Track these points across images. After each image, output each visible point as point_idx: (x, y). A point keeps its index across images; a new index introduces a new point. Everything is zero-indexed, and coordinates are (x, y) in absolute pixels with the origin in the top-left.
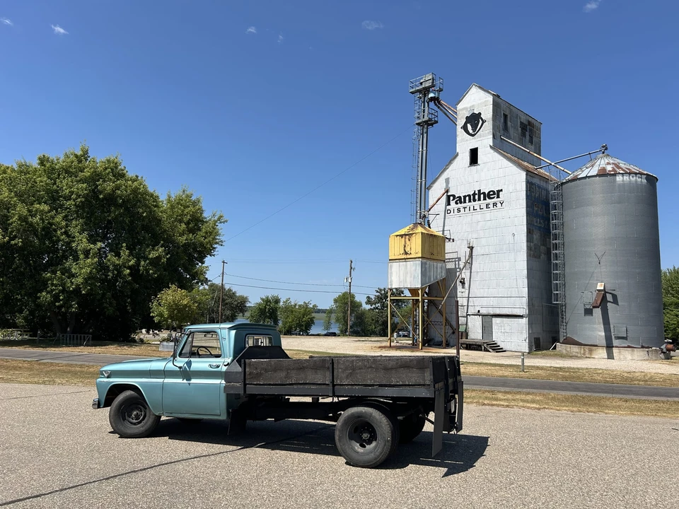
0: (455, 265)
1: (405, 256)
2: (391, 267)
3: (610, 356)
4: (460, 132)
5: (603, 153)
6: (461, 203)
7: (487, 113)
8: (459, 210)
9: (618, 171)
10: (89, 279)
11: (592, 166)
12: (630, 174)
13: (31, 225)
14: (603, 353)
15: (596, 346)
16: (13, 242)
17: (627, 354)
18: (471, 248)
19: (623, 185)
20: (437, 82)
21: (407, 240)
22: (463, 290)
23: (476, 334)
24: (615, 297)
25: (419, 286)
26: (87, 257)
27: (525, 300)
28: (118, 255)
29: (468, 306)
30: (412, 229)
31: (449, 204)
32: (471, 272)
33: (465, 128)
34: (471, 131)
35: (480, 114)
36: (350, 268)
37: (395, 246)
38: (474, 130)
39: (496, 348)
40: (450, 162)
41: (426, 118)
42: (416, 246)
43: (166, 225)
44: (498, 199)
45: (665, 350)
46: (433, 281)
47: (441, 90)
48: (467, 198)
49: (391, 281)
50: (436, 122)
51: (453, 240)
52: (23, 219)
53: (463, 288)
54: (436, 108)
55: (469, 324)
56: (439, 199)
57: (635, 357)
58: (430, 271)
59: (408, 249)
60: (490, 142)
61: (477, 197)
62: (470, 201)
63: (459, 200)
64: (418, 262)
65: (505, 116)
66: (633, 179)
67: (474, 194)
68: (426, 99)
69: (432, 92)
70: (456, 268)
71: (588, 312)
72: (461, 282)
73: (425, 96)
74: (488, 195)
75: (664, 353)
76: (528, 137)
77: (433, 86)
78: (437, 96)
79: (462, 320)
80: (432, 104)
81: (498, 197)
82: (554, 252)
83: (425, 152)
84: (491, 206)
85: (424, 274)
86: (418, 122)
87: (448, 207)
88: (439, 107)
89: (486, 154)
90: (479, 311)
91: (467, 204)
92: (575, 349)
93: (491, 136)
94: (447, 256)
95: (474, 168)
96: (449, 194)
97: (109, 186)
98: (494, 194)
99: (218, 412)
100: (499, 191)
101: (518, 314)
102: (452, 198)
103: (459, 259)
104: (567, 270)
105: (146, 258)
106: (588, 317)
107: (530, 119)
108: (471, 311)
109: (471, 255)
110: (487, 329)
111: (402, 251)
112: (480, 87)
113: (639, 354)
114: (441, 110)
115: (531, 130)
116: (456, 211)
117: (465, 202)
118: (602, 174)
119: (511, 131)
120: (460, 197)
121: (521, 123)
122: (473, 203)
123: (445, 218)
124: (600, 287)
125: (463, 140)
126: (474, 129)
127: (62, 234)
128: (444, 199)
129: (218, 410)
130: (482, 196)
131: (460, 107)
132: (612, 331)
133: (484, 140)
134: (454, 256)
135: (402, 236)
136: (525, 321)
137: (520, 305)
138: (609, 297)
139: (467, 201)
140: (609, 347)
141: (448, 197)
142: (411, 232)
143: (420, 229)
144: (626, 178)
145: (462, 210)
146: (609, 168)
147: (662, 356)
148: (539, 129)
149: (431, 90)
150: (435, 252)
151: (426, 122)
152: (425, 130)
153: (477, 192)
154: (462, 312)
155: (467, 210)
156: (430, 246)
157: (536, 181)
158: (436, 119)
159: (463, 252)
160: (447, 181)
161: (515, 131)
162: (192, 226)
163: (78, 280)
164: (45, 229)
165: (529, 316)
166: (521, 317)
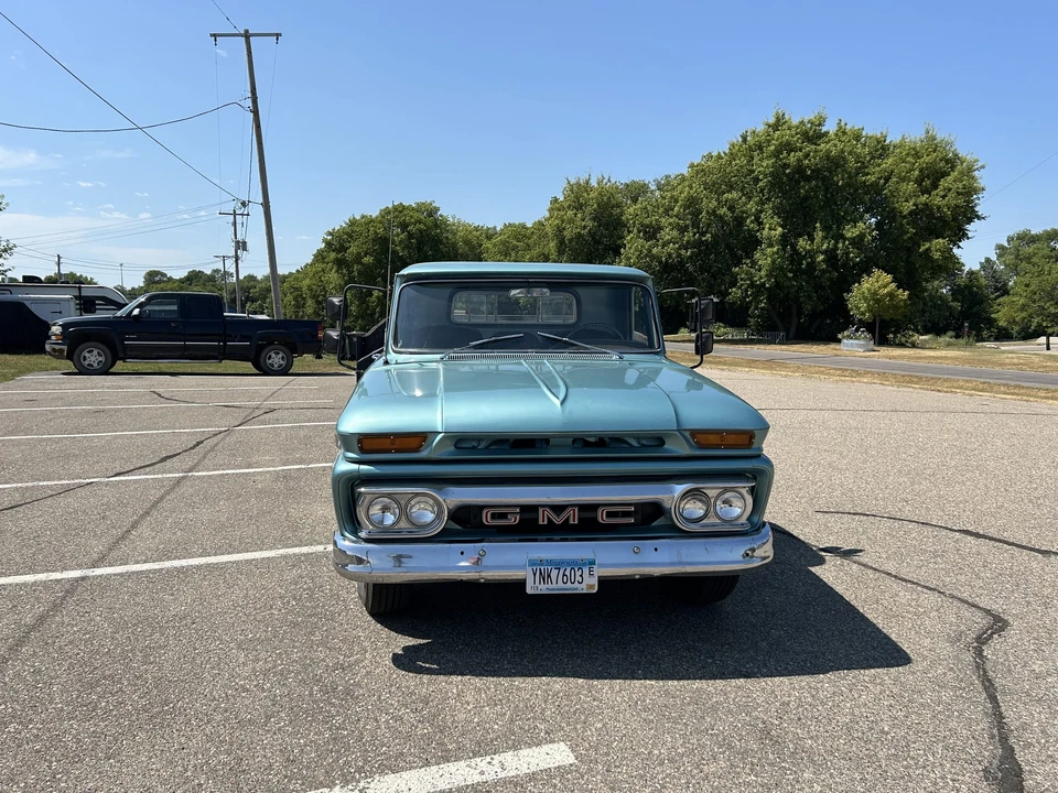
10: (775, 270)
13: (721, 218)
16: (704, 239)
26: (771, 245)
28: (812, 239)
43: (887, 188)
52: (713, 213)
105: (845, 239)
127: (752, 222)
162: (927, 182)
163: (763, 273)
164: (735, 219)
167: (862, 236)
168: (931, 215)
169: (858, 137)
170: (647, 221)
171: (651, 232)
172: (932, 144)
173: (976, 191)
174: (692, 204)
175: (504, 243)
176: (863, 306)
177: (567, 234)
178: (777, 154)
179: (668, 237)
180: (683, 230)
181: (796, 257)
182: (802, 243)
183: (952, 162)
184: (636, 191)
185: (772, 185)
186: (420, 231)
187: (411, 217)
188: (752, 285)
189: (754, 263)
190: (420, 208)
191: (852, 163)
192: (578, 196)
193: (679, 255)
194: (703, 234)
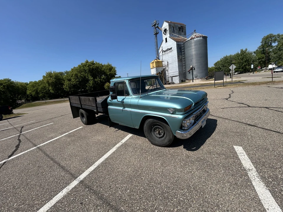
0: (165, 67)
2: (151, 70)
3: (193, 82)
4: (163, 34)
5: (194, 32)
7: (168, 29)
11: (191, 37)
13: (82, 77)
15: (191, 80)
17: (197, 80)
18: (168, 62)
19: (196, 40)
20: (157, 22)
21: (153, 64)
23: (170, 81)
24: (194, 68)
25: (156, 73)
26: (91, 80)
27: (178, 72)
28: (97, 79)
29: (168, 75)
32: (168, 68)
33: (164, 33)
34: (165, 34)
35: (166, 29)
37: (151, 66)
39: (173, 83)
40: (162, 43)
43: (105, 71)
46: (160, 71)
47: (158, 24)
49: (152, 73)
50: (159, 33)
51: (164, 62)
52: (80, 76)
53: (167, 72)
54: (158, 29)
55: (169, 79)
56: (160, 52)
63: (165, 52)
64: (155, 68)
65: (173, 27)
66: (198, 38)
71: (190, 73)
72: (166, 70)
73: (155, 27)
74: (170, 49)
76: (181, 31)
77: (156, 24)
78: (158, 26)
79: (167, 79)
80: (157, 28)
81: (172, 49)
84: (170, 52)
85: (157, 71)
86: (154, 34)
89: (169, 39)
90: (170, 76)
91: (166, 52)
92: (188, 81)
94: (163, 65)
95: (166, 43)
96: (163, 50)
97: (91, 67)
107: (182, 25)
109: (168, 64)
110: (172, 80)
111: (153, 66)
112: (166, 22)
113: (200, 80)
116: (164, 54)
119: (175, 31)
121: (179, 27)
123: (162, 56)
124: (191, 67)
125: (164, 36)
126: (166, 33)
127: (87, 77)
128: (162, 52)
131: (162, 28)
132: (194, 76)
133: (168, 35)
134: (165, 65)
136: (178, 77)
137: (177, 73)
140: (193, 79)
141: (163, 51)
143: (156, 61)
144: (197, 39)
146: (194, 37)
147: (205, 79)
148: (185, 27)
150: (160, 65)
151: (156, 34)
152: (156, 36)
153: (168, 49)
154: (167, 77)
155: (166, 54)
156: (158, 64)
157: (179, 43)
160: (162, 47)
161: (177, 31)
162: (110, 70)
163: (91, 85)
164: (84, 77)
165: (179, 75)
166: (178, 76)
167: (104, 78)
168: (111, 75)
169: (99, 64)
170: (68, 78)
171: (70, 80)
172: (109, 65)
173: (116, 71)
174: (76, 75)
175: (32, 85)
176: (107, 88)
177: (50, 82)
178: (89, 66)
179: (73, 81)
180: (76, 79)
181: (95, 82)
182: (96, 80)
183: (112, 67)
184: (61, 74)
185: (89, 71)
186: (7, 85)
187: (3, 82)
188: (90, 87)
189: (89, 83)
190: (5, 80)
191: (100, 68)
192: (50, 75)
193: (76, 83)
194: (79, 80)
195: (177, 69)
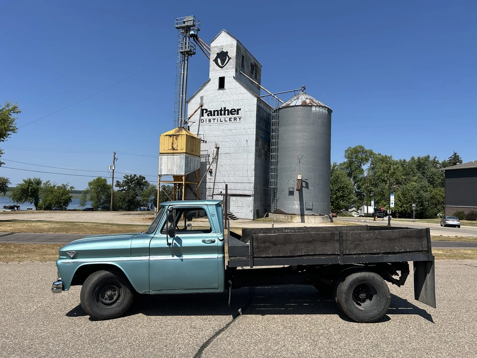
0: (206, 159)
1: (173, 151)
2: (161, 159)
3: (303, 221)
4: (212, 63)
5: (303, 91)
6: (211, 115)
7: (232, 53)
8: (210, 121)
9: (314, 104)
11: (298, 99)
12: (320, 106)
14: (298, 219)
15: (295, 214)
17: (312, 218)
18: (218, 148)
19: (316, 113)
20: (197, 24)
21: (175, 139)
22: (211, 177)
24: (307, 184)
25: (183, 174)
27: (252, 185)
29: (214, 188)
30: (178, 131)
31: (203, 116)
32: (217, 165)
33: (216, 61)
34: (220, 64)
35: (227, 52)
36: (113, 158)
37: (165, 144)
38: (222, 64)
39: (233, 217)
40: (205, 85)
41: (187, 49)
42: (181, 144)
44: (238, 116)
45: (331, 217)
46: (192, 170)
47: (199, 30)
48: (216, 112)
49: (161, 170)
50: (194, 53)
51: (206, 142)
53: (211, 176)
56: (196, 111)
57: (316, 221)
58: (191, 163)
59: (175, 146)
60: (234, 74)
61: (223, 112)
62: (218, 115)
63: (210, 113)
64: (183, 156)
65: (243, 57)
66: (321, 110)
67: (221, 110)
68: (188, 34)
69: (193, 30)
70: (206, 162)
71: (291, 193)
72: (210, 171)
73: (187, 32)
74: (231, 112)
75: (330, 218)
76: (254, 73)
77: (194, 26)
78: (196, 34)
79: (209, 198)
80: (192, 39)
81: (238, 114)
82: (271, 154)
83: (185, 74)
84: (233, 120)
85: (187, 165)
86: (181, 51)
87: (202, 118)
88: (196, 43)
89: (230, 82)
90: (221, 192)
91: (216, 117)
92: (282, 217)
93: (235, 70)
94: (202, 153)
95: (221, 91)
96: (203, 108)
98: (235, 111)
99: (216, 285)
100: (238, 110)
101: (248, 194)
102: (205, 111)
103: (209, 156)
104: (279, 166)
106: (290, 197)
107: (256, 62)
108: (216, 192)
109: (217, 154)
111: (171, 148)
112: (228, 33)
113: (318, 218)
114: (198, 45)
115: (256, 70)
116: (208, 121)
117: (214, 115)
118: (304, 105)
119: (245, 67)
120: (211, 111)
121: (251, 64)
122: (220, 116)
123: (199, 126)
124: (299, 177)
125: (214, 70)
128: (199, 111)
129: (216, 284)
130: (227, 112)
131: (213, 45)
132: (304, 204)
133: (229, 72)
134: (205, 153)
135: (170, 136)
136: (252, 199)
137: (249, 188)
138: (304, 185)
139: (216, 115)
140: (302, 215)
141: (202, 110)
142: (178, 134)
144: (317, 109)
145: (212, 121)
146: (308, 101)
147: (329, 220)
148: (260, 70)
149: (191, 28)
150: (194, 150)
151: (187, 52)
152: (186, 58)
153: (223, 109)
154: (209, 193)
155: (216, 121)
156: (191, 145)
157: (262, 105)
158: (194, 51)
159: (212, 151)
160: (202, 98)
161: (248, 69)
165: (255, 195)
166: (249, 196)
195: (250, 175)
